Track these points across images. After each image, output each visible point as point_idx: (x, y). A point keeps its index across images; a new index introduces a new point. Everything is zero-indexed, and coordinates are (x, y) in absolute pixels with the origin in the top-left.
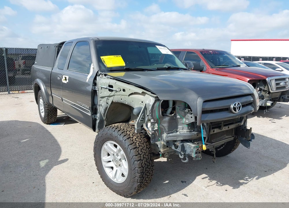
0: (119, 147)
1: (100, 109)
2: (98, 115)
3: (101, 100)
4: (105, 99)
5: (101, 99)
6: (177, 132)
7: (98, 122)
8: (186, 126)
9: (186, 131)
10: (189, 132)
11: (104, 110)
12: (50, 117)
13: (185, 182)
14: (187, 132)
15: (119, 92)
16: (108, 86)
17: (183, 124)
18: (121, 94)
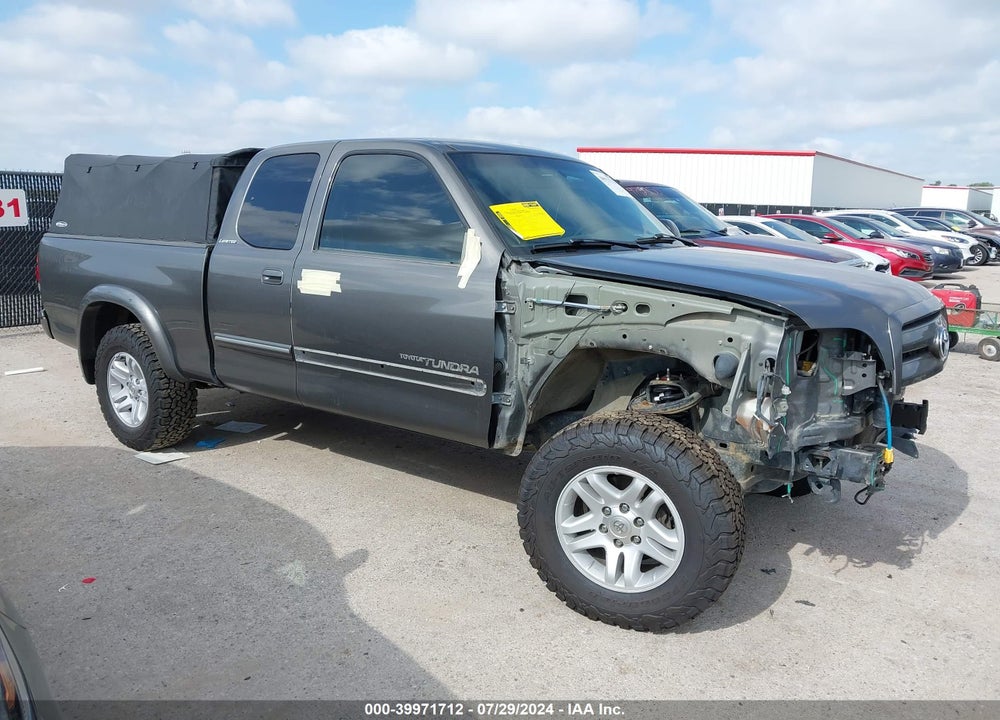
0: (640, 481)
1: (516, 372)
2: (510, 392)
3: (522, 345)
4: (544, 340)
5: (522, 341)
6: (817, 419)
7: (507, 414)
8: (839, 401)
9: (836, 416)
10: (845, 418)
11: (534, 374)
12: (172, 423)
13: (774, 570)
14: (840, 418)
15: (616, 314)
16: (563, 298)
17: (833, 395)
18: (626, 321)
